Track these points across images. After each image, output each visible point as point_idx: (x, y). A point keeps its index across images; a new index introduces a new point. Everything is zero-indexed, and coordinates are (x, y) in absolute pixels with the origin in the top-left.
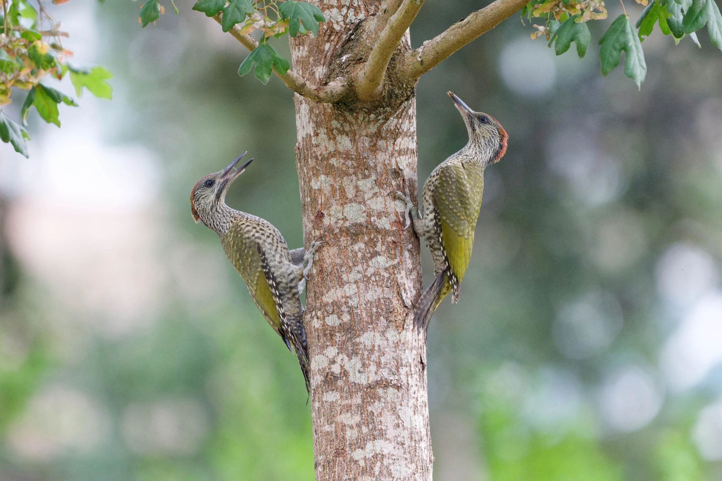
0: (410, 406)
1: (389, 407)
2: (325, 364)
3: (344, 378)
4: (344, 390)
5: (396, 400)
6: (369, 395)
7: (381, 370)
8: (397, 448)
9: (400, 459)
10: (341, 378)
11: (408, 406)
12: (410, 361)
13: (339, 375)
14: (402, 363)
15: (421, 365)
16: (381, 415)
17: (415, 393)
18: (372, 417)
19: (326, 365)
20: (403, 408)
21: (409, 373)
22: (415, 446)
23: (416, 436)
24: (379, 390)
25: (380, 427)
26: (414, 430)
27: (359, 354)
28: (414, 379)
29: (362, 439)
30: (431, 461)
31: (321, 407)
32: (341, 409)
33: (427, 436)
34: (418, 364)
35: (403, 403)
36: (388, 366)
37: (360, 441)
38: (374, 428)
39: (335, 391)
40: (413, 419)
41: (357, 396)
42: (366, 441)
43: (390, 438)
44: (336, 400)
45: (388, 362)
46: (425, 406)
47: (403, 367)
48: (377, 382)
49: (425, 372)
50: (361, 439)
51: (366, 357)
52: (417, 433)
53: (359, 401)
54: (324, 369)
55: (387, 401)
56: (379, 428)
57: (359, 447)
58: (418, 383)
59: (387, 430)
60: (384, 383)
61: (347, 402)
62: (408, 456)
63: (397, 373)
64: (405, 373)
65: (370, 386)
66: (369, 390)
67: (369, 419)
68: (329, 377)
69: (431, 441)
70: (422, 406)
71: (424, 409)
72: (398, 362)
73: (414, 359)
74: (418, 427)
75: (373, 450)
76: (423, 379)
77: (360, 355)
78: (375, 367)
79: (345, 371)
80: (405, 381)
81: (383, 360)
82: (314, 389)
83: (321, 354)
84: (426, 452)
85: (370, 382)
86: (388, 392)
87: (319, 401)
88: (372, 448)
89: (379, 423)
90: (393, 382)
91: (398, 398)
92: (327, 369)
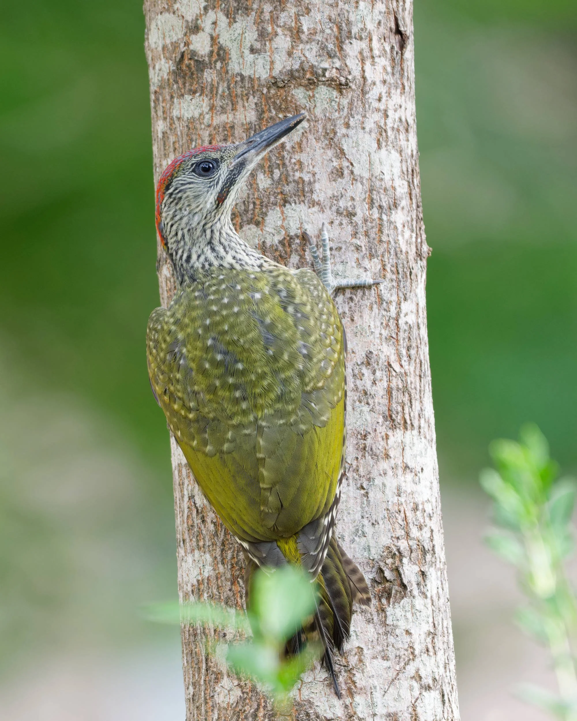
0: (367, 129)
1: (320, 130)
2: (178, 35)
3: (219, 65)
4: (217, 92)
5: (337, 114)
6: (274, 103)
7: (301, 46)
8: (337, 222)
9: (344, 247)
10: (210, 63)
11: (364, 128)
12: (370, 26)
13: (207, 59)
14: (350, 32)
15: (398, 37)
16: (300, 147)
17: (380, 100)
18: (279, 153)
19: (180, 35)
20: (351, 132)
21: (366, 53)
22: (380, 219)
23: (382, 196)
24: (296, 90)
25: (298, 175)
26: (378, 184)
27: (252, 10)
28: (379, 68)
29: (258, 202)
30: (419, 255)
31: (169, 132)
32: (210, 135)
33: (411, 199)
34: (387, 33)
35: (352, 123)
36: (319, 37)
37: (251, 206)
38: (285, 179)
39: (198, 94)
40: (375, 157)
41: (246, 104)
42: (266, 206)
43: (322, 199)
44: (201, 115)
45: (319, 27)
46: (407, 130)
47: (354, 41)
48: (292, 75)
49: (409, 53)
50: (254, 203)
51: (267, 16)
52: (385, 190)
53: (251, 116)
54: (175, 45)
55: (315, 117)
56: (296, 178)
57: (249, 222)
58: (390, 79)
59: (315, 181)
60: (308, 76)
61: (223, 118)
62: (362, 241)
63: (338, 54)
64: (356, 53)
65: (275, 83)
66: (273, 91)
67: (274, 158)
68: (186, 62)
69: (420, 209)
70: (398, 130)
71: (402, 136)
72: (340, 29)
73: (379, 23)
74: (387, 177)
75: (282, 227)
76: (402, 69)
77: (253, 13)
78: (288, 39)
79: (221, 48)
80: (356, 72)
81: (306, 24)
82: (156, 92)
83: (168, 10)
84: (407, 233)
85: (276, 73)
86: (317, 95)
87: (165, 119)
88: (279, 223)
89: (297, 167)
90: (327, 74)
91: (340, 109)
92: (182, 45)
